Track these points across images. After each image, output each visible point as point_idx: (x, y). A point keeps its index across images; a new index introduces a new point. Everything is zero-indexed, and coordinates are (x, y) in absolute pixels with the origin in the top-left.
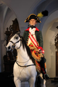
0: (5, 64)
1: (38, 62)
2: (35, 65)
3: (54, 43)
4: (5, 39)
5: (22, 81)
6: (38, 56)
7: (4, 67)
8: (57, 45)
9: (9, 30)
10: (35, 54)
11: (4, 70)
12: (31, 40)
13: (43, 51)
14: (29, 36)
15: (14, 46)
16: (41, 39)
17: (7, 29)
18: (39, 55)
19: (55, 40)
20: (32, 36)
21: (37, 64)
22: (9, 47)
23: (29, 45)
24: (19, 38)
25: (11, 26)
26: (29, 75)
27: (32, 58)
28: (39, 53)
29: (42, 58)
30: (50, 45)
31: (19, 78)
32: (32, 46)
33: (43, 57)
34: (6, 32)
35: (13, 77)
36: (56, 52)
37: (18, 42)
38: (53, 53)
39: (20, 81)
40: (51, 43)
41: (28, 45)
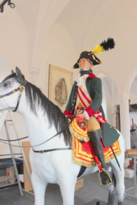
23: (78, 108)
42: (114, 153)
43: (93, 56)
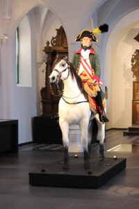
0: (44, 103)
1: (93, 98)
2: (88, 101)
3: (129, 65)
4: (44, 60)
5: (70, 124)
6: (92, 89)
7: (41, 107)
8: (136, 70)
9: (50, 45)
10: (89, 86)
11: (41, 113)
12: (84, 67)
13: (100, 82)
14: (81, 62)
15: (59, 76)
16: (97, 65)
17: (48, 43)
18: (94, 87)
19: (133, 61)
20: (85, 61)
21: (92, 101)
22: (53, 78)
23: (81, 74)
24: (67, 66)
25: (53, 38)
26: (80, 115)
27: (84, 92)
28: (95, 85)
29: (98, 92)
30: (124, 70)
31: (66, 120)
32: (85, 75)
33: (99, 90)
34: (45, 48)
35: (58, 118)
36: (134, 83)
37: (65, 70)
38: (128, 85)
39: (68, 124)
40: (125, 66)
41: (79, 74)
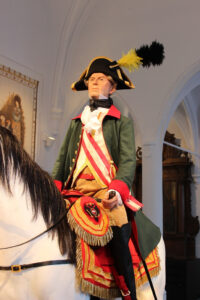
23: (80, 175)
42: (147, 271)
43: (119, 72)
